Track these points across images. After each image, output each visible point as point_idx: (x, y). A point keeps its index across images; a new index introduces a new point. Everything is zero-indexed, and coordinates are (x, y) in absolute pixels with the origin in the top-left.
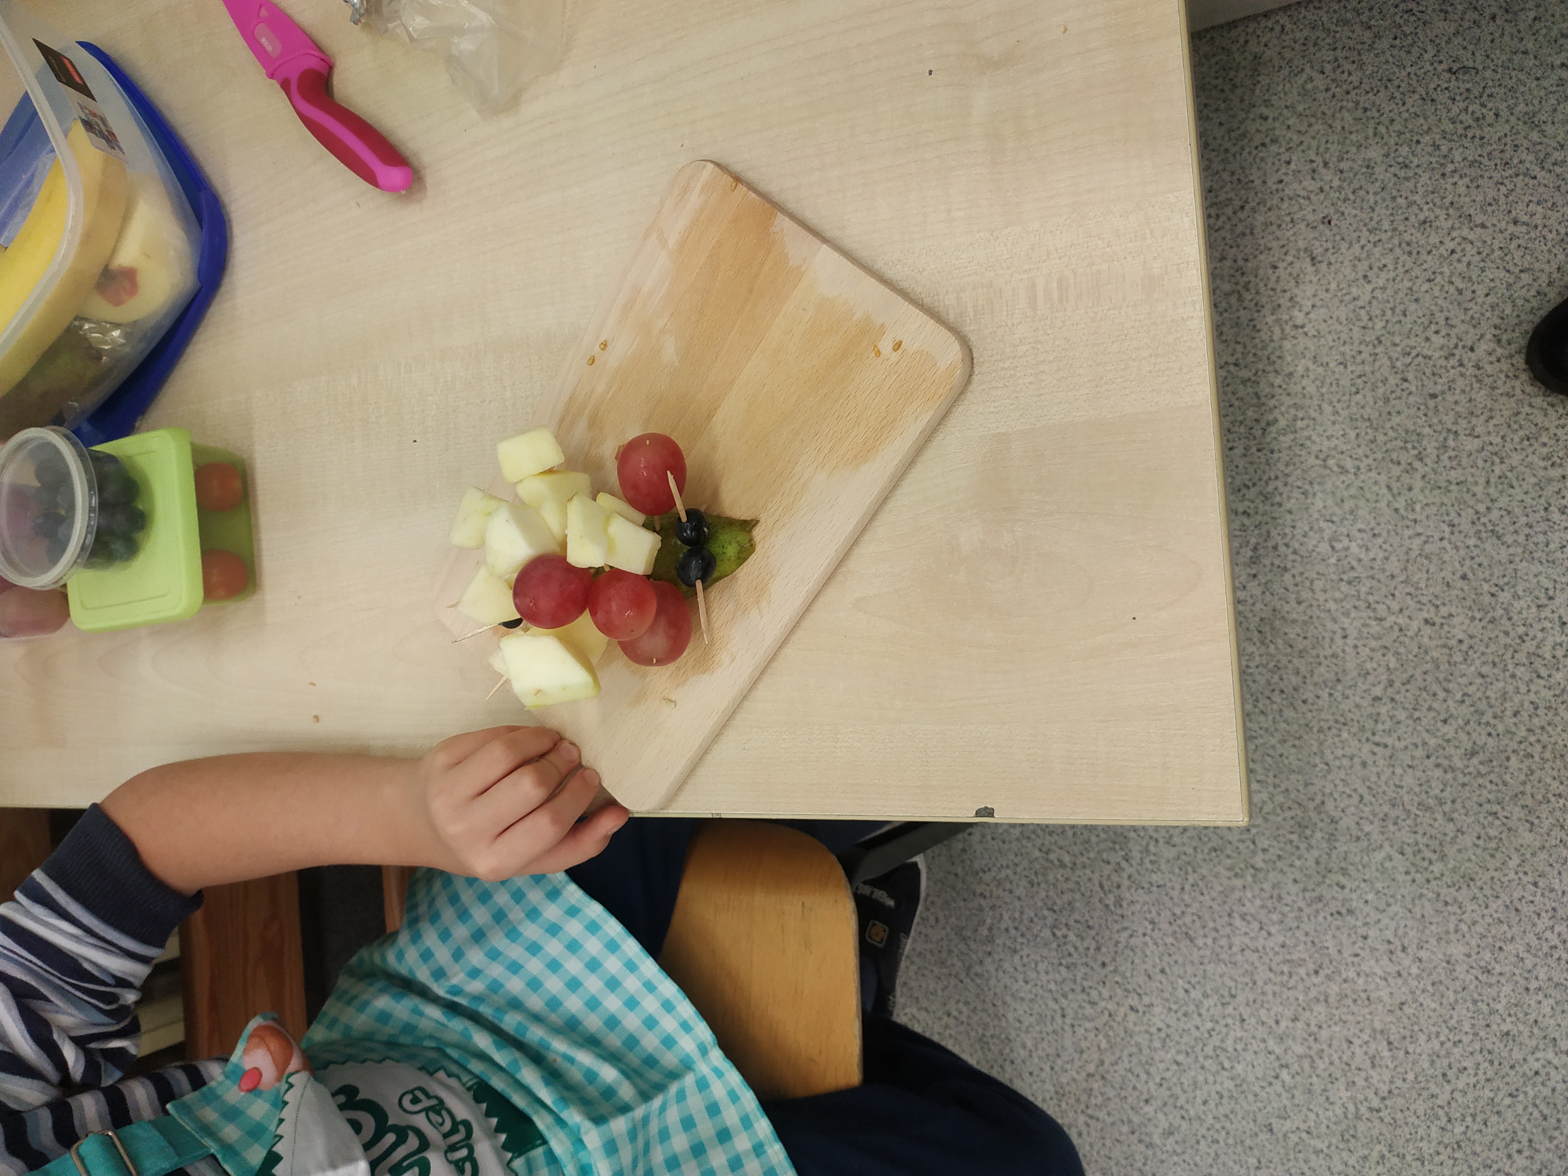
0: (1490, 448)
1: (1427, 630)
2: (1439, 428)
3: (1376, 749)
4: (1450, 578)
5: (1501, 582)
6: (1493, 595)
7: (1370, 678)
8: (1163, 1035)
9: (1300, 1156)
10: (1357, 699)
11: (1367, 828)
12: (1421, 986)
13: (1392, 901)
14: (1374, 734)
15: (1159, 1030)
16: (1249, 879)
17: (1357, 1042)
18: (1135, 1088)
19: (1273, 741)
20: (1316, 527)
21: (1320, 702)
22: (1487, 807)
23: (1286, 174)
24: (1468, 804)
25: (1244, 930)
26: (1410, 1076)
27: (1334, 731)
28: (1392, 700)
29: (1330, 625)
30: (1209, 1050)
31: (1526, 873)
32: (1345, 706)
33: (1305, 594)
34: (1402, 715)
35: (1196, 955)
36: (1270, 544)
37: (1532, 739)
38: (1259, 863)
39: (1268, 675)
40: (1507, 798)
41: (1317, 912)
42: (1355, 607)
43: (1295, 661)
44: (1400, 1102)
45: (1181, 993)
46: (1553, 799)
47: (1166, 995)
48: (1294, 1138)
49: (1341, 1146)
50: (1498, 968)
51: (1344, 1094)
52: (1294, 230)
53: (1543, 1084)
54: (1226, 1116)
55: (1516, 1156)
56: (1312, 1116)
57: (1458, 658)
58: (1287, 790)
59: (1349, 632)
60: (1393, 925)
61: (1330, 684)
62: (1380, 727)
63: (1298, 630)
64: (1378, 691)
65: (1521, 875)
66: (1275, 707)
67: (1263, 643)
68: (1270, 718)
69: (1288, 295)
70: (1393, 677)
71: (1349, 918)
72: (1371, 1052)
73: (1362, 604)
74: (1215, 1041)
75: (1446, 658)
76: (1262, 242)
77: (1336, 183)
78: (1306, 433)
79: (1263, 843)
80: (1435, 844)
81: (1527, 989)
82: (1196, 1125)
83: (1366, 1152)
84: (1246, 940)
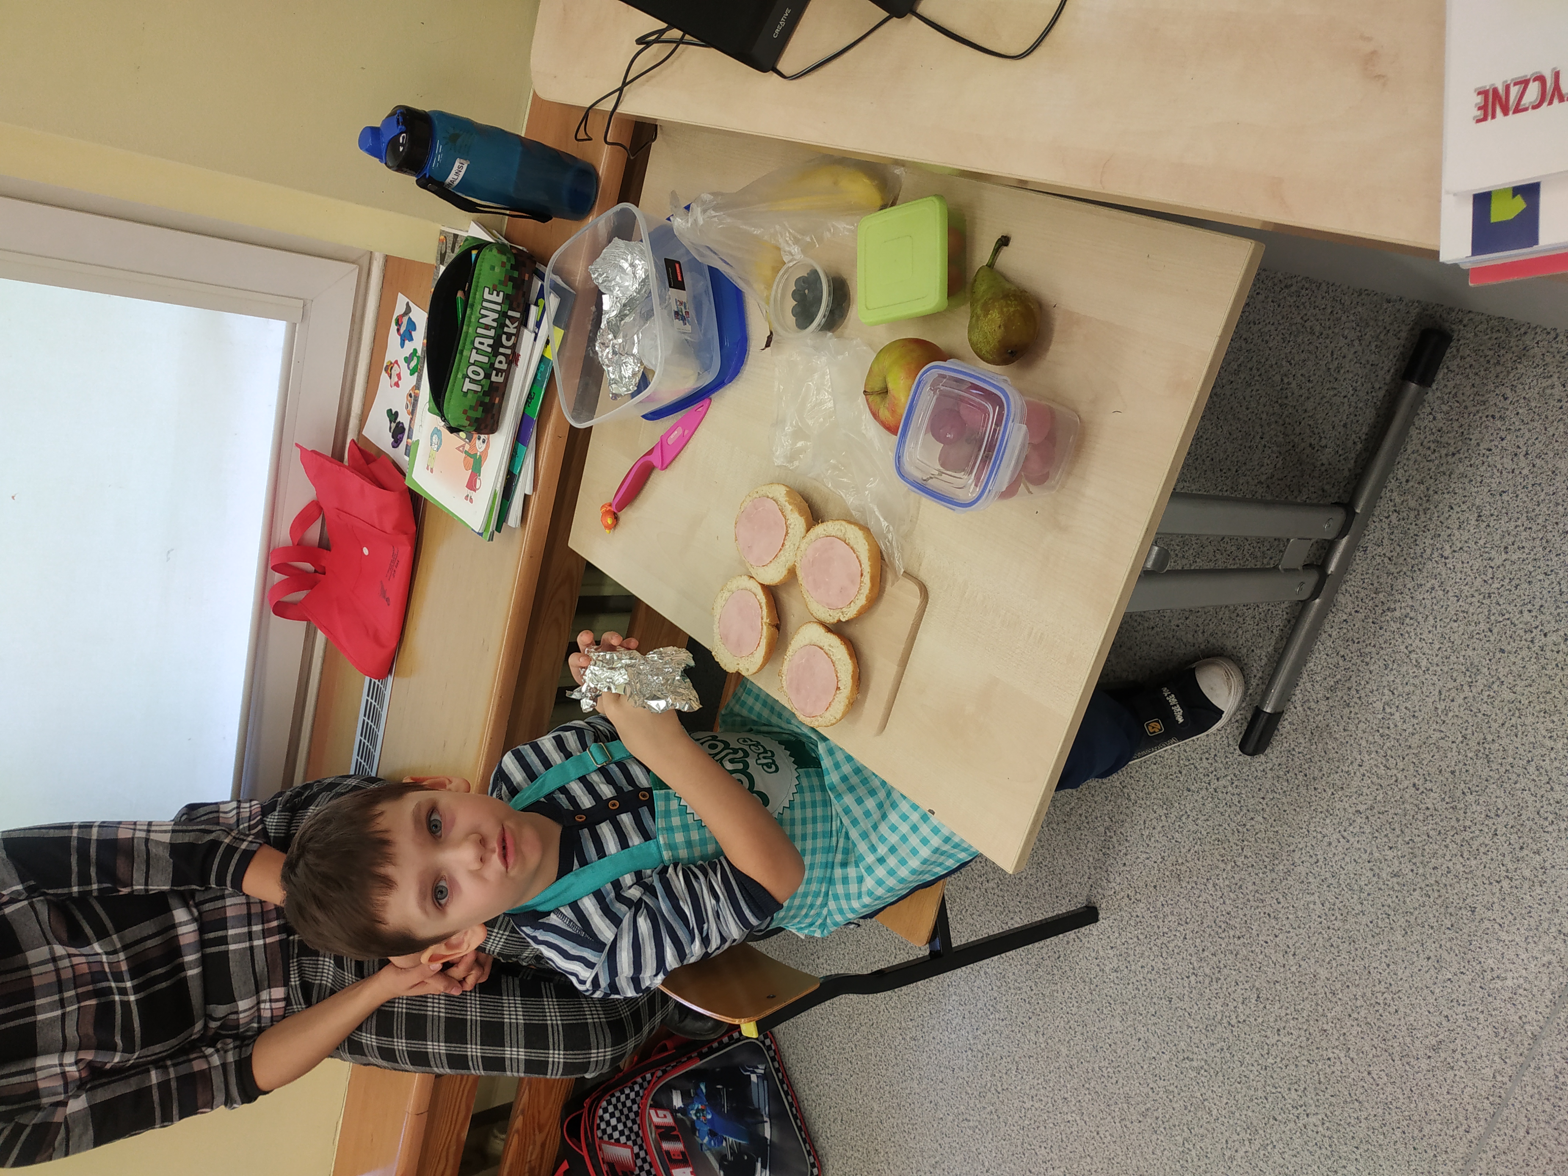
0: (1518, 704)
1: (1412, 790)
2: (1493, 673)
3: (1342, 840)
4: (1444, 767)
5: (1473, 789)
6: (1463, 793)
7: (1361, 798)
8: (1138, 920)
9: (1179, 1023)
10: (1347, 806)
11: (1311, 879)
12: (1292, 979)
13: (1303, 926)
14: (1345, 831)
15: (1137, 916)
16: (1229, 867)
17: (1241, 986)
18: (1109, 937)
19: (1284, 800)
20: (1381, 691)
21: (1324, 795)
22: (1386, 908)
23: (1496, 446)
24: (1377, 900)
25: (1211, 892)
26: (1260, 1020)
27: (1323, 815)
28: (1367, 818)
29: (1355, 753)
30: (1159, 942)
31: (1386, 956)
32: (1338, 805)
33: (1351, 727)
34: (1367, 829)
35: (1178, 890)
36: (1348, 685)
37: (1435, 888)
38: (1240, 860)
39: (1303, 762)
40: (1400, 911)
41: (1258, 907)
42: (1377, 752)
43: (1323, 762)
44: (1247, 1029)
45: (1159, 904)
46: (1427, 927)
47: (1150, 900)
48: (1181, 1013)
49: (1203, 1031)
50: (1340, 996)
51: (1219, 1008)
52: (1479, 489)
53: (1329, 1066)
54: (1150, 980)
55: (1293, 1091)
56: (1196, 1007)
57: (1420, 817)
58: (1277, 832)
59: (1364, 764)
60: (1296, 938)
61: (1336, 787)
62: (1351, 828)
63: (1335, 745)
64: (1362, 808)
65: (1383, 956)
66: (1297, 782)
67: (1310, 740)
68: (1291, 786)
69: (1449, 532)
70: (1375, 805)
71: (1273, 921)
72: (1245, 996)
73: (1382, 753)
74: (1165, 939)
75: (1412, 813)
76: (1453, 486)
77: (1525, 472)
78: (1408, 629)
79: (1248, 852)
80: (1345, 912)
81: (1350, 1016)
82: (1132, 975)
83: (1215, 1042)
84: (1210, 898)
